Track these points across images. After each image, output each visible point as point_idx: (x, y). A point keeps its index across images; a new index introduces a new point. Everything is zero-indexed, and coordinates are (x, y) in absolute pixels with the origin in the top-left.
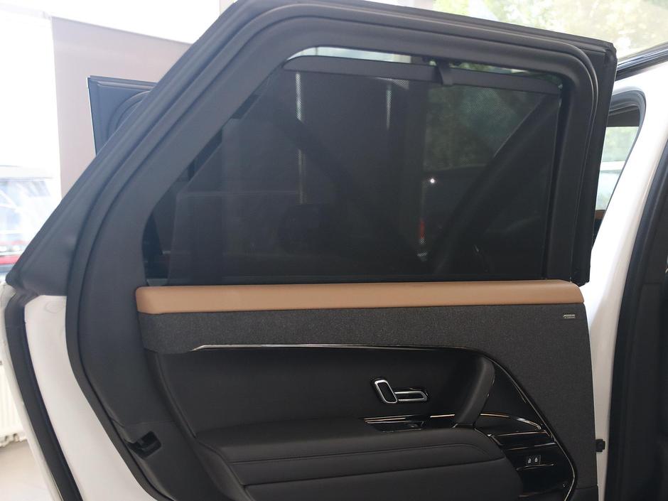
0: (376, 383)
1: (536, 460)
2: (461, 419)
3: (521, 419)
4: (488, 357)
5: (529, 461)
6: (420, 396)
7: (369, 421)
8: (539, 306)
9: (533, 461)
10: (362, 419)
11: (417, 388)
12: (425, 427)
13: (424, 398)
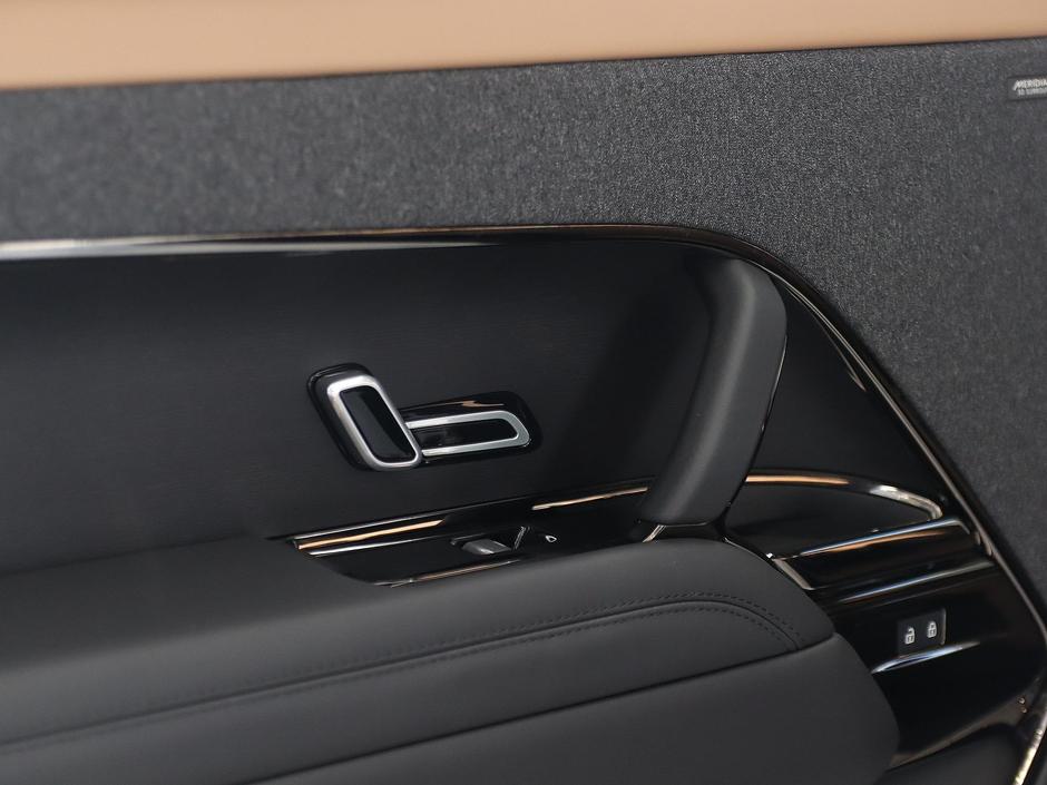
0: (335, 389)
1: (932, 630)
2: (675, 506)
3: (886, 490)
4: (756, 257)
5: (910, 638)
6: (503, 429)
7: (316, 545)
8: (930, 50)
9: (921, 633)
10: (286, 539)
11: (487, 400)
12: (532, 551)
13: (521, 437)
